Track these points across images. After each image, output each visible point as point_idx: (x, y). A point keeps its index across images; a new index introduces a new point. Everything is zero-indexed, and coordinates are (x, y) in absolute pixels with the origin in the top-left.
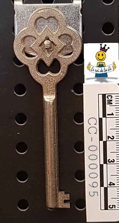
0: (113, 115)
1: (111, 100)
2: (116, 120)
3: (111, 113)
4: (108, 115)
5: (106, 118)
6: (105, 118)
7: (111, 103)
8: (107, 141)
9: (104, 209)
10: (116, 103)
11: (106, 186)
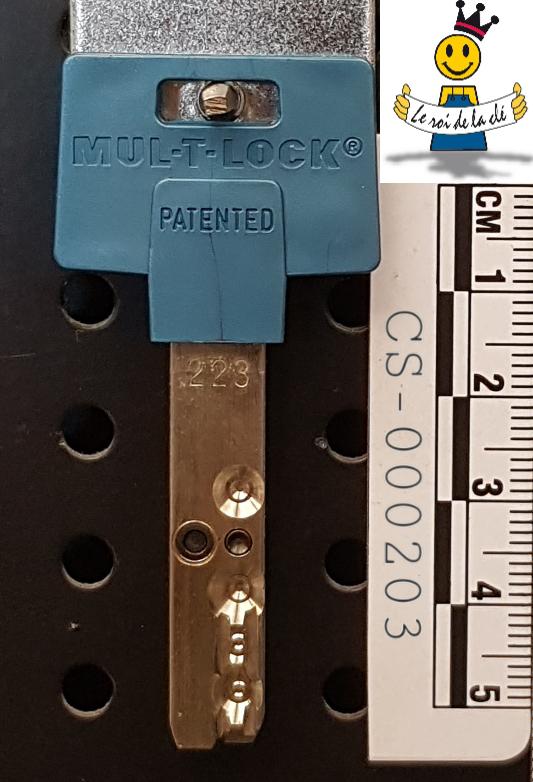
0: (503, 280)
1: (497, 215)
2: (515, 303)
3: (494, 274)
4: (479, 279)
5: (471, 292)
6: (466, 293)
7: (497, 229)
8: (470, 396)
9: (448, 703)
10: (516, 228)
11: (462, 602)
